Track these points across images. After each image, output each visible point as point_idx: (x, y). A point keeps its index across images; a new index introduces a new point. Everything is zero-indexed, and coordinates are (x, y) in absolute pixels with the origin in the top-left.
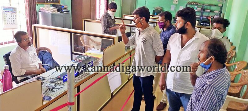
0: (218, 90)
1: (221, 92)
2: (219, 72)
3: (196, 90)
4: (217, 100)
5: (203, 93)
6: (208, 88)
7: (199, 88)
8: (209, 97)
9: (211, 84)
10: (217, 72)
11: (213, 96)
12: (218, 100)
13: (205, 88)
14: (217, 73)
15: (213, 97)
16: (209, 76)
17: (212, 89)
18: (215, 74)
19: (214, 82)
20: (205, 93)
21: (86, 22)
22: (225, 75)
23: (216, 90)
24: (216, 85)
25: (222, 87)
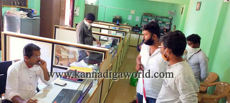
21: (57, 29)
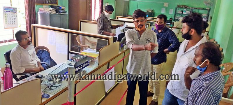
0: (215, 92)
1: (218, 94)
2: (215, 74)
3: (193, 91)
4: (214, 102)
5: (200, 94)
6: (206, 90)
7: (195, 89)
8: (207, 98)
9: (208, 86)
10: (213, 74)
11: (211, 97)
13: (202, 90)
14: (213, 76)
15: (210, 99)
16: (205, 78)
17: (209, 91)
18: (211, 76)
19: (211, 84)
20: (202, 95)
22: (220, 77)
23: (213, 92)
24: (213, 87)
25: (218, 89)
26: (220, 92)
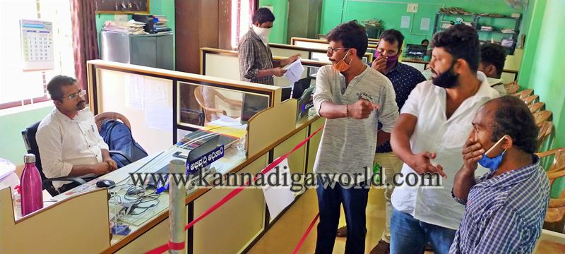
0: (523, 216)
1: (531, 222)
2: (523, 173)
3: (470, 216)
4: (521, 241)
5: (487, 223)
6: (501, 212)
7: (477, 212)
8: (503, 232)
9: (507, 203)
10: (519, 174)
11: (513, 230)
12: (525, 239)
13: (492, 211)
14: (519, 177)
15: (511, 233)
16: (500, 184)
17: (509, 214)
18: (514, 179)
19: (513, 198)
20: (493, 224)
22: (538, 181)
23: (520, 217)
24: (518, 205)
25: (532, 209)
26: (538, 216)
